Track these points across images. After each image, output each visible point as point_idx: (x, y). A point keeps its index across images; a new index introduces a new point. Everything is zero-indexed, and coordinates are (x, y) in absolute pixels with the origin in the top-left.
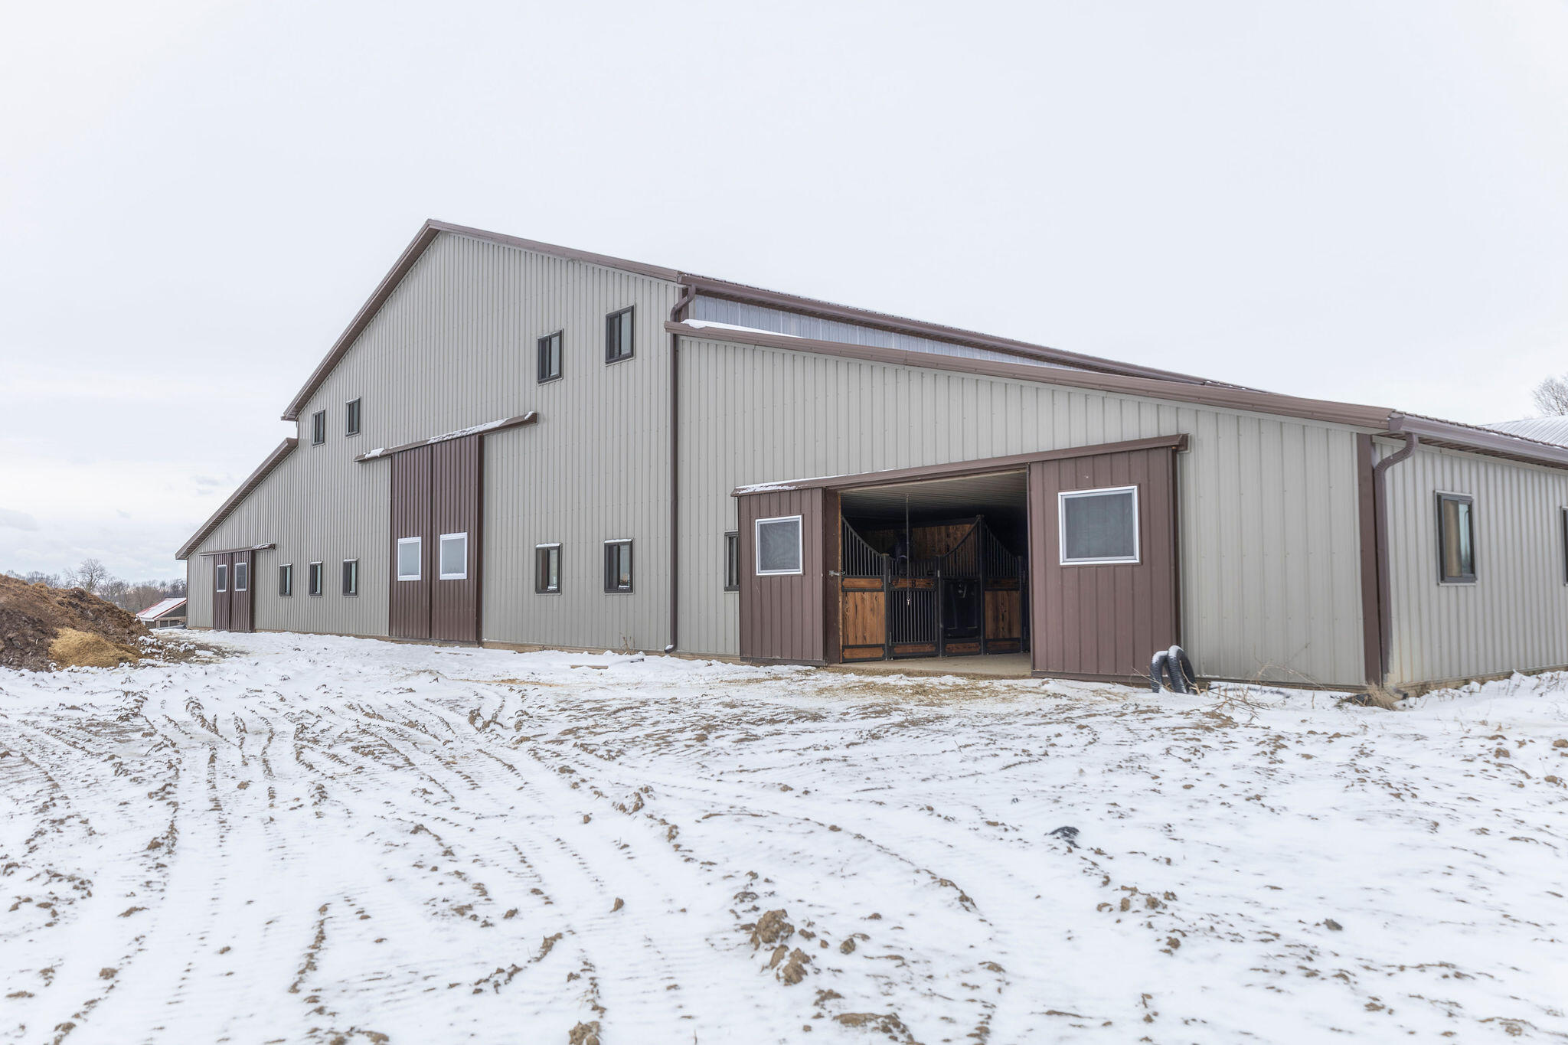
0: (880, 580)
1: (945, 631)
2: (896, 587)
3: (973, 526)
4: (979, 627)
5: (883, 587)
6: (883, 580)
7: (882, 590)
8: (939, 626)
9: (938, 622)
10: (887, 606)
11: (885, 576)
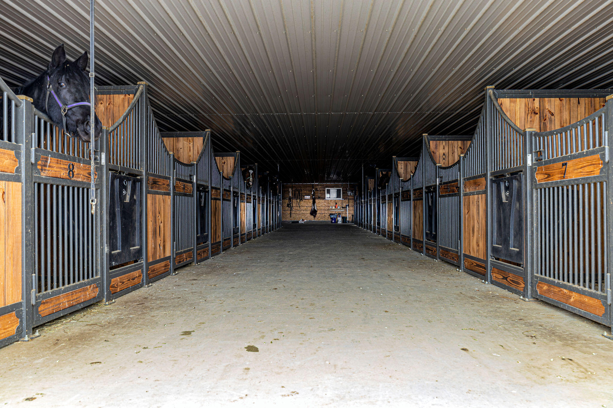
0: (13, 152)
1: (111, 257)
2: (43, 175)
3: (133, 99)
4: (141, 247)
5: (18, 170)
6: (18, 155)
7: (17, 179)
8: (102, 250)
9: (102, 244)
10: (28, 214)
11: (23, 146)
